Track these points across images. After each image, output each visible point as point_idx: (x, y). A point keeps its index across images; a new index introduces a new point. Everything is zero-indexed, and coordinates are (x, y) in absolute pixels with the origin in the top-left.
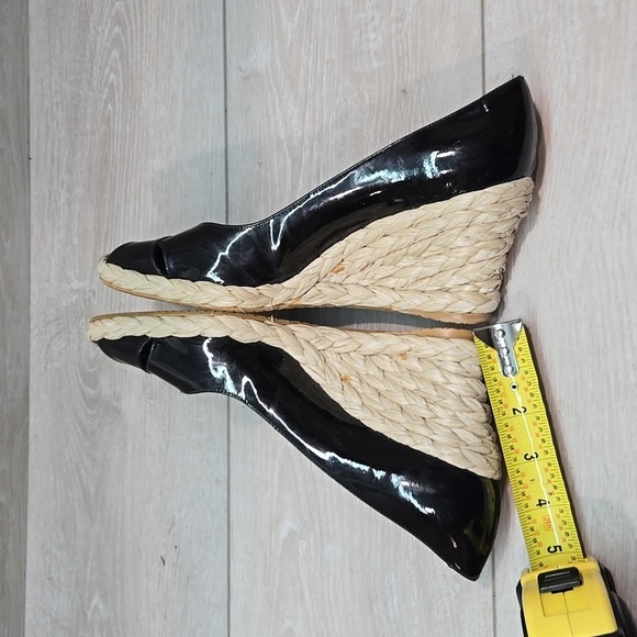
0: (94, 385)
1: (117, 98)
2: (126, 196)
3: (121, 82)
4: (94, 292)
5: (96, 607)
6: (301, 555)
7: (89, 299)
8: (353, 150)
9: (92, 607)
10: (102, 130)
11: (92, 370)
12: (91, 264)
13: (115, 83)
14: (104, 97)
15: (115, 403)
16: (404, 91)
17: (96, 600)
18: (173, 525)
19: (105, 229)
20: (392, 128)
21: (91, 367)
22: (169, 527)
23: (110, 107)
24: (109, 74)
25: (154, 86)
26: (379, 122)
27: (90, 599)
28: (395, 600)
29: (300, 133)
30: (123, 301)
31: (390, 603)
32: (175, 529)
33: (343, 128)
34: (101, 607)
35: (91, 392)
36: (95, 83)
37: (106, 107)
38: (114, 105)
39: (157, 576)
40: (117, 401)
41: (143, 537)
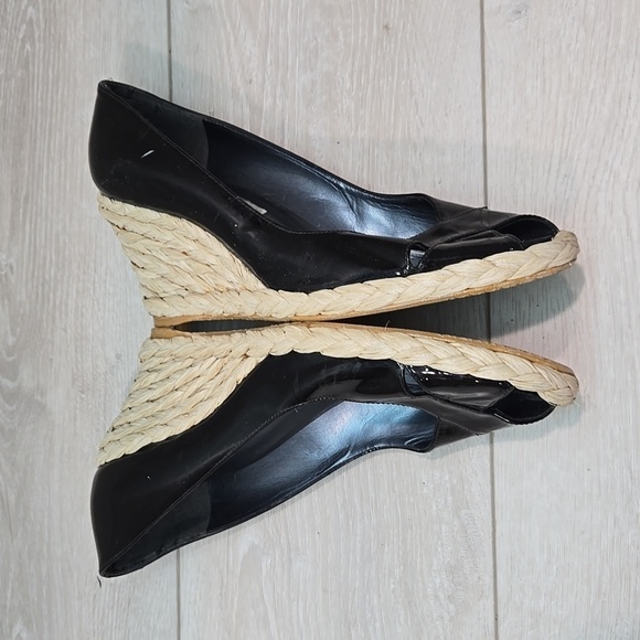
0: (14, 378)
1: (36, 36)
2: (49, 153)
3: (41, 16)
4: (11, 268)
5: (18, 635)
6: (264, 572)
7: (6, 275)
8: (324, 98)
9: (14, 635)
10: (19, 74)
11: (11, 359)
12: (7, 234)
13: (34, 19)
14: (21, 36)
15: (39, 398)
16: (386, 27)
17: (18, 627)
19: (24, 193)
20: (371, 71)
21: (9, 355)
23: (28, 47)
24: (27, 7)
25: (81, 22)
26: (357, 64)
27: (11, 627)
28: (378, 625)
29: (260, 77)
30: (47, 277)
31: (371, 628)
33: (312, 71)
34: (24, 635)
35: (9, 385)
36: (10, 18)
37: (23, 47)
38: (33, 45)
39: (91, 599)
40: (42, 395)
41: (75, 554)
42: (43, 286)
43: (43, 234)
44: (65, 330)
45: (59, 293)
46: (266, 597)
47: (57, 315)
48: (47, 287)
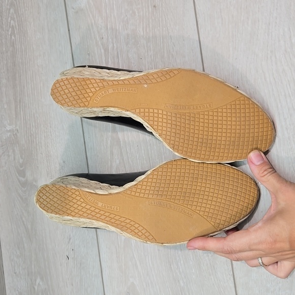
0: (24, 177)
1: (16, 32)
2: (26, 81)
3: (16, 24)
4: (18, 130)
5: (39, 284)
6: (133, 246)
7: (16, 134)
8: (133, 40)
9: (37, 284)
10: (11, 49)
11: (22, 169)
12: (14, 117)
13: (14, 25)
14: (10, 34)
15: (35, 183)
16: (155, 6)
17: (38, 280)
18: (70, 239)
19: (19, 99)
20: (151, 26)
21: (21, 167)
22: (68, 240)
23: (13, 37)
24: (11, 21)
25: (33, 24)
26: (144, 24)
27: (36, 280)
28: (182, 262)
29: (106, 35)
30: (32, 132)
31: (179, 264)
32: (71, 241)
33: (127, 30)
34: (41, 283)
35: (22, 179)
36: (4, 26)
37: (11, 38)
38: (15, 36)
39: (65, 265)
40: (36, 182)
41: (57, 247)
42: (31, 136)
43: (28, 115)
44: (42, 154)
45: (37, 139)
46: (135, 256)
47: (38, 147)
48: (32, 136)
